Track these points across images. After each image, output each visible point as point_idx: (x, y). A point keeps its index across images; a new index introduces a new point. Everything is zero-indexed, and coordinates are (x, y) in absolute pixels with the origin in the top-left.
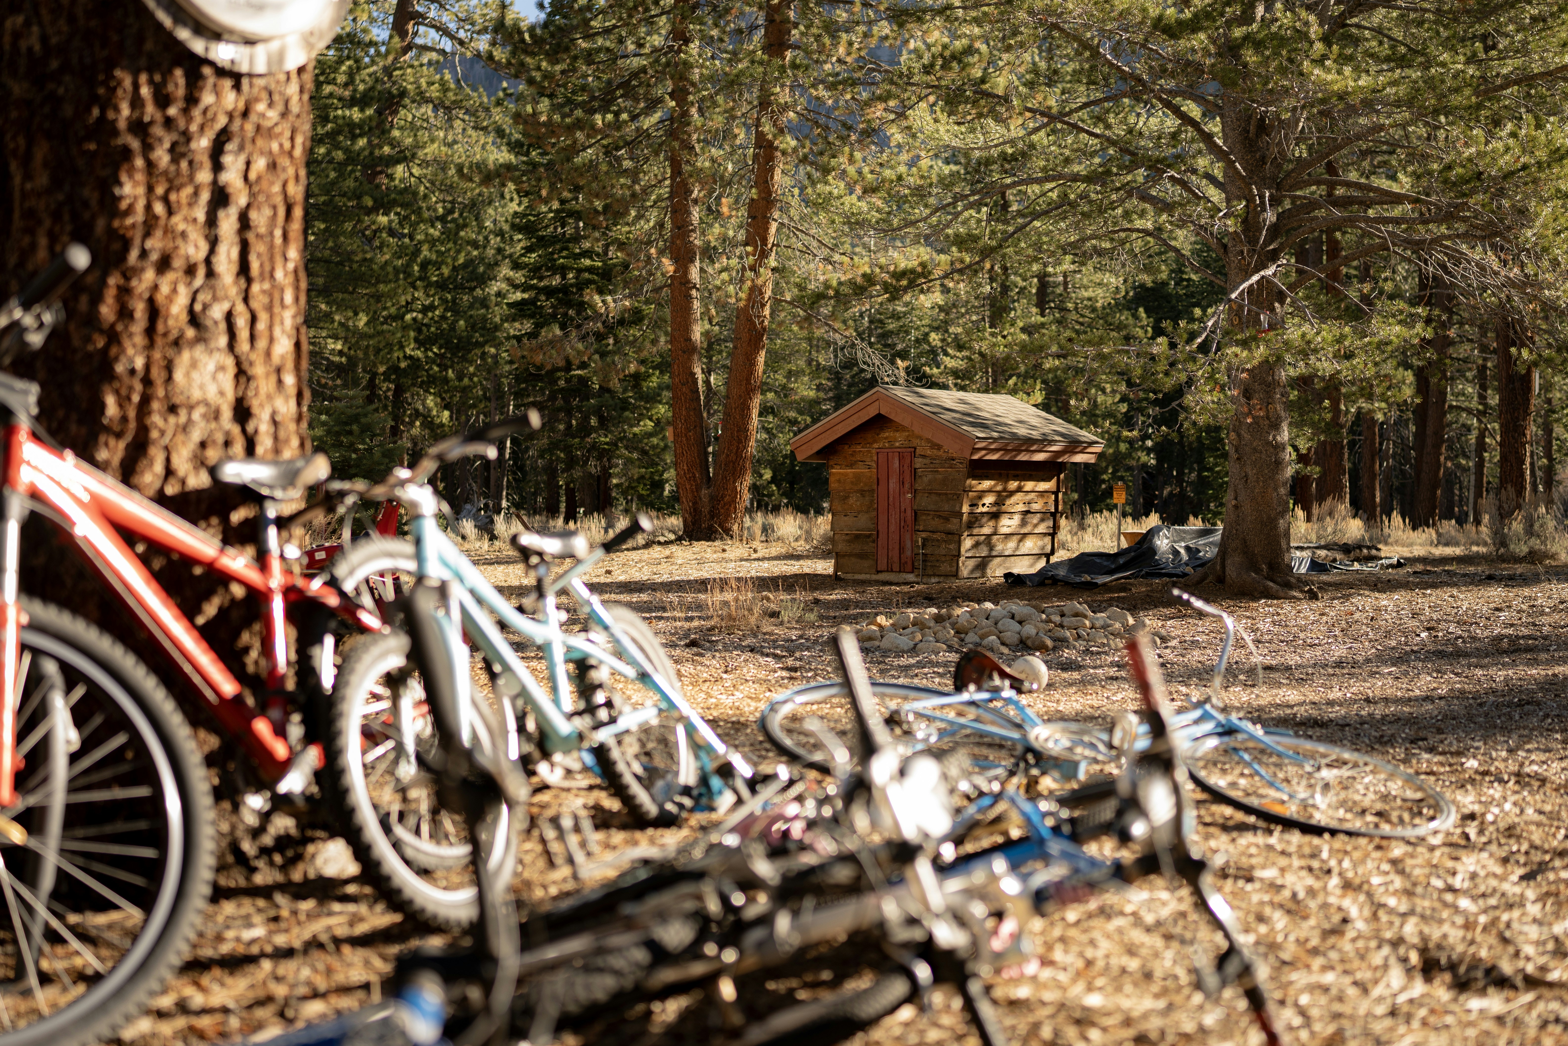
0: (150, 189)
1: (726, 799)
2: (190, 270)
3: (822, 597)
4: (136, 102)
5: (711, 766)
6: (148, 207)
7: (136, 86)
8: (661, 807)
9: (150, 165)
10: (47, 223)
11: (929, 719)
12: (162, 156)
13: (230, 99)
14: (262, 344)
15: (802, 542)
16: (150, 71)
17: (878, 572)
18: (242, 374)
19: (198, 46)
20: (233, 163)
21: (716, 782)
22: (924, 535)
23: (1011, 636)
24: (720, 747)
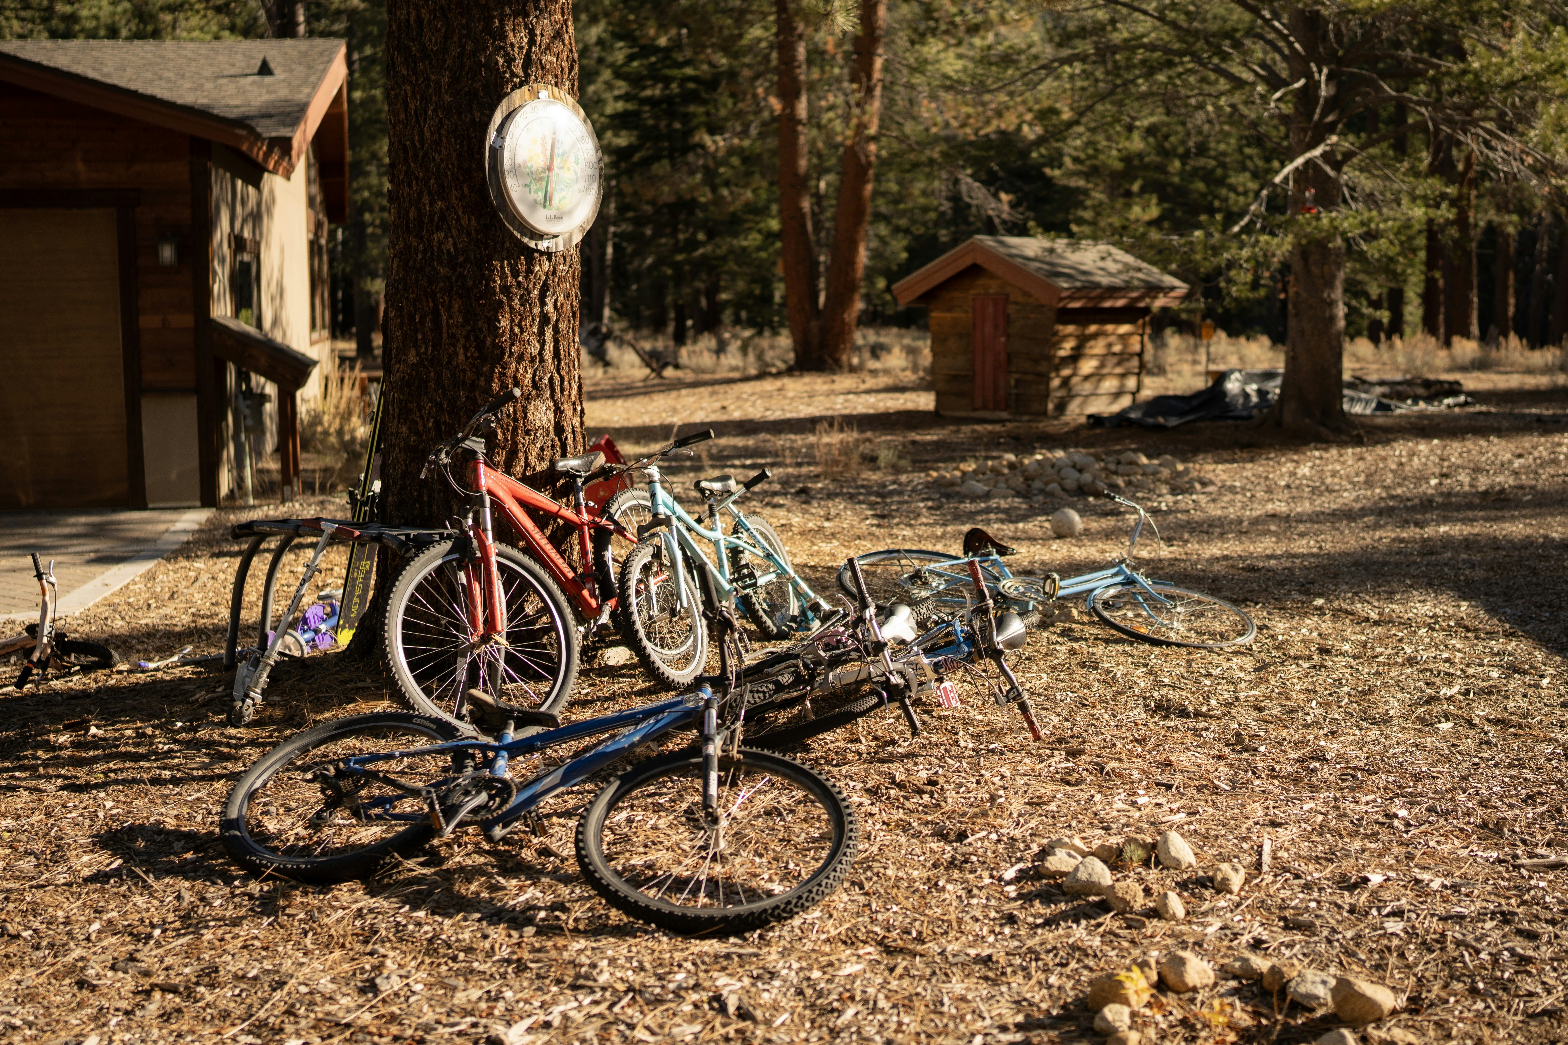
0: (512, 321)
1: (816, 624)
2: (532, 360)
3: (918, 438)
4: (503, 276)
5: (807, 605)
6: (512, 330)
7: (502, 267)
8: (779, 628)
9: (511, 308)
10: (462, 341)
11: (940, 575)
12: (516, 303)
13: (546, 266)
14: (566, 393)
15: (908, 373)
16: (508, 259)
17: (975, 409)
18: (558, 410)
19: (532, 244)
20: (550, 301)
21: (810, 614)
22: (1016, 376)
23: (1070, 483)
24: (812, 595)
